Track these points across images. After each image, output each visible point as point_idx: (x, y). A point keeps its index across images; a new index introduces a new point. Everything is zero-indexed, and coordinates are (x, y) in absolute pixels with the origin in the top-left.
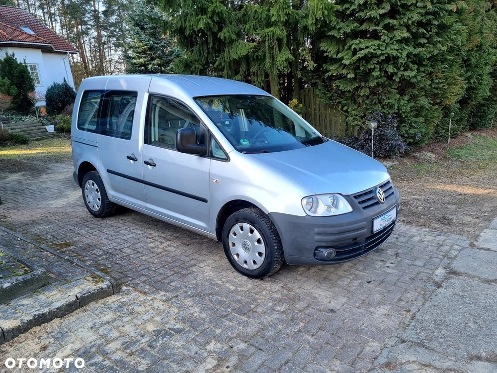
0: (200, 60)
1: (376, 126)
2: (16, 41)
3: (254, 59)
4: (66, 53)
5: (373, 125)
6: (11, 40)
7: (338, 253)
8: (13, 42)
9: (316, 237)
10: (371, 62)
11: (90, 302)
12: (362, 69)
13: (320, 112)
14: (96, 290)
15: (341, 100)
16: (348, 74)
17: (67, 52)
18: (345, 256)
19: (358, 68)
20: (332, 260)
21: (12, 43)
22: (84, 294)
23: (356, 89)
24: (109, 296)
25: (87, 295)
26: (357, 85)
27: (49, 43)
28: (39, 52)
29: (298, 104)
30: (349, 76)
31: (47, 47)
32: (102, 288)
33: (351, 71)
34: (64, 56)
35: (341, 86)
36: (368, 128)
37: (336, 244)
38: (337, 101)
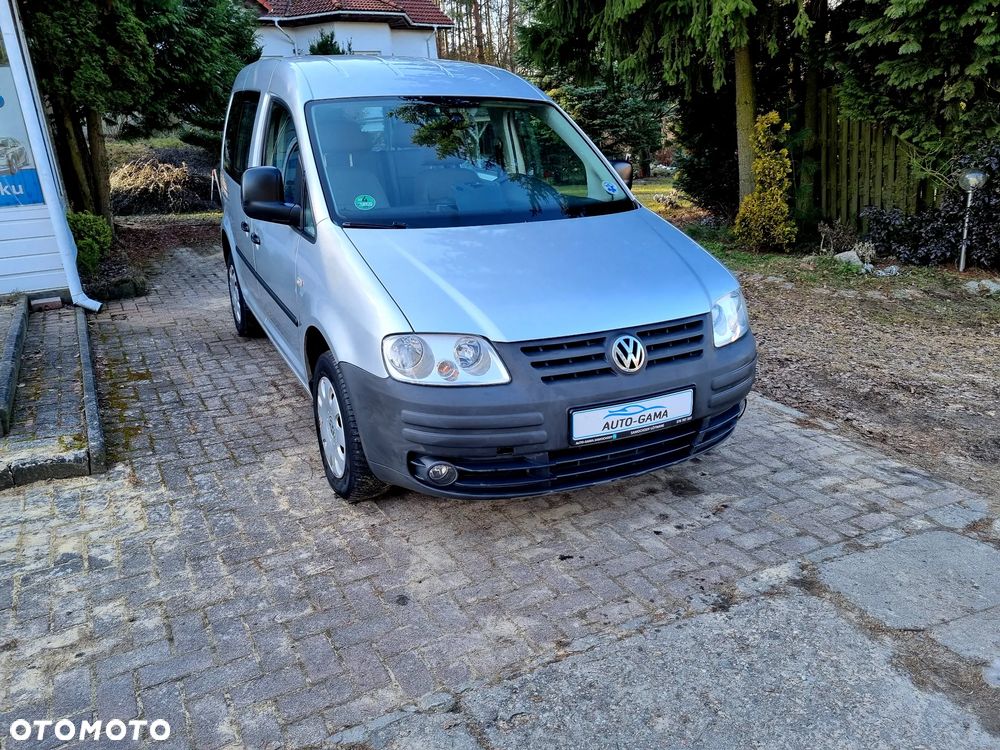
0: (564, 25)
1: (983, 183)
2: (347, 10)
3: (666, 18)
4: (432, 29)
5: (974, 179)
6: (339, 9)
7: (463, 476)
8: (341, 12)
9: (406, 429)
10: (970, 10)
11: (37, 480)
12: (943, 28)
13: (862, 144)
14: (49, 462)
15: (897, 113)
16: (901, 43)
17: (434, 26)
18: (482, 485)
19: (934, 26)
20: (452, 488)
21: (340, 14)
22: (25, 464)
23: (936, 83)
24: (79, 476)
25: (27, 465)
26: (937, 72)
27: (402, 11)
28: (385, 28)
29: (781, 124)
30: (902, 50)
31: (398, 18)
32: (63, 460)
33: (911, 37)
34: (427, 35)
35: (892, 77)
36: (958, 187)
37: (455, 453)
38: (886, 115)
